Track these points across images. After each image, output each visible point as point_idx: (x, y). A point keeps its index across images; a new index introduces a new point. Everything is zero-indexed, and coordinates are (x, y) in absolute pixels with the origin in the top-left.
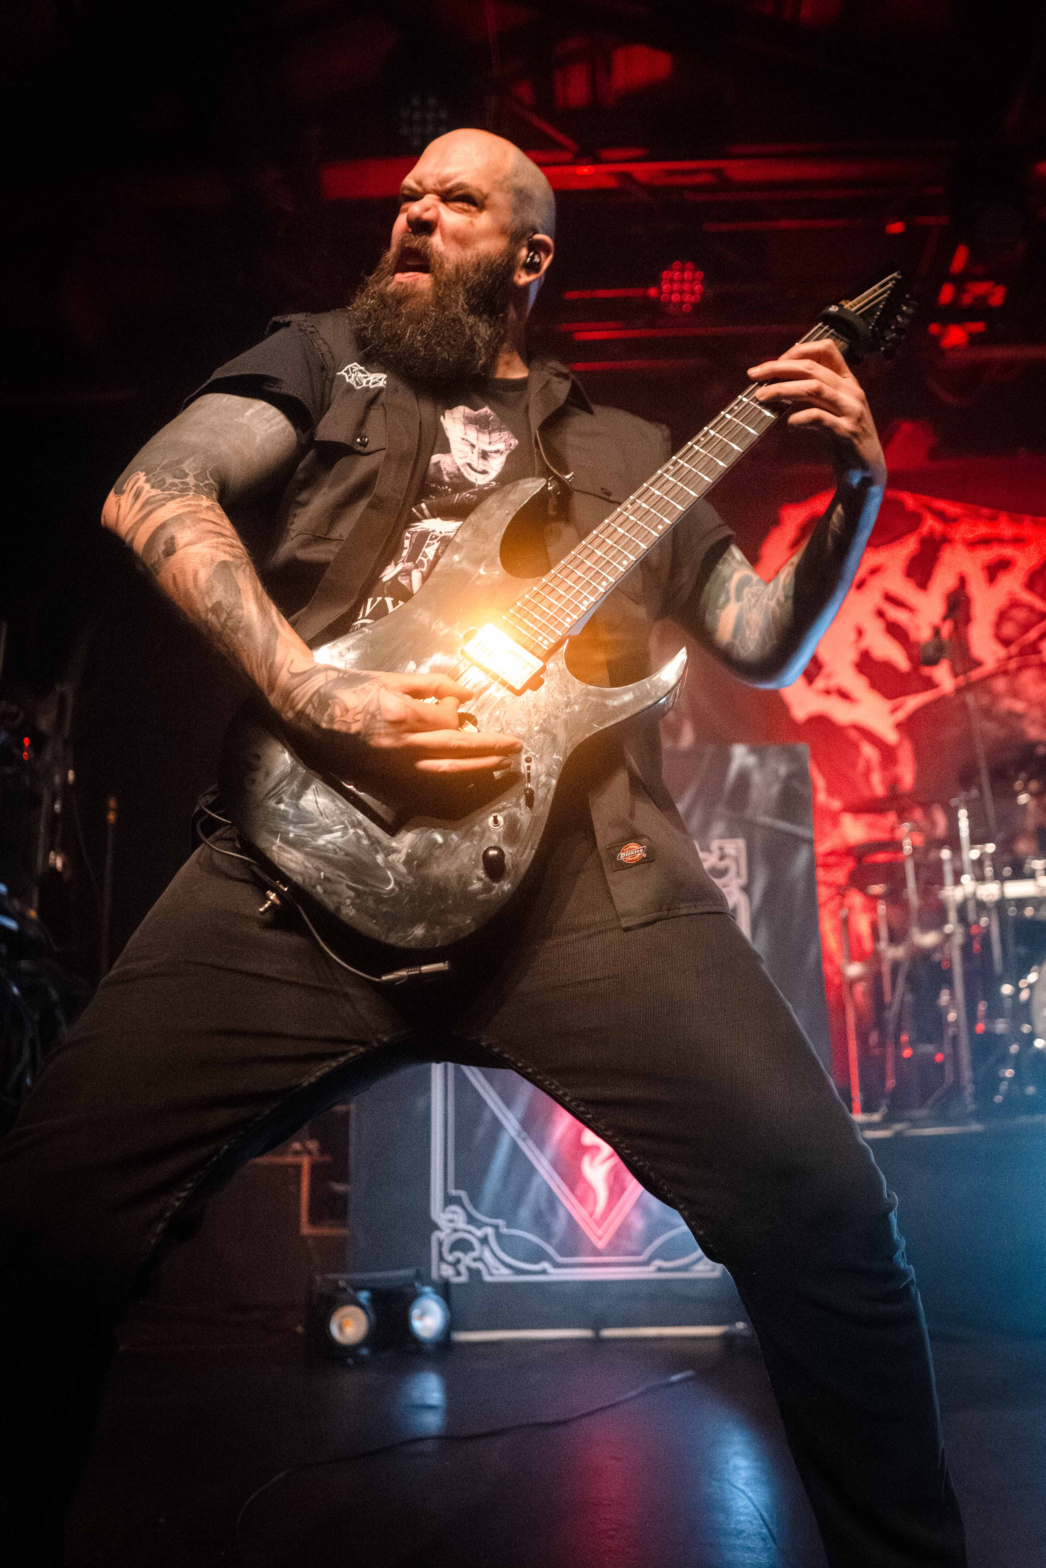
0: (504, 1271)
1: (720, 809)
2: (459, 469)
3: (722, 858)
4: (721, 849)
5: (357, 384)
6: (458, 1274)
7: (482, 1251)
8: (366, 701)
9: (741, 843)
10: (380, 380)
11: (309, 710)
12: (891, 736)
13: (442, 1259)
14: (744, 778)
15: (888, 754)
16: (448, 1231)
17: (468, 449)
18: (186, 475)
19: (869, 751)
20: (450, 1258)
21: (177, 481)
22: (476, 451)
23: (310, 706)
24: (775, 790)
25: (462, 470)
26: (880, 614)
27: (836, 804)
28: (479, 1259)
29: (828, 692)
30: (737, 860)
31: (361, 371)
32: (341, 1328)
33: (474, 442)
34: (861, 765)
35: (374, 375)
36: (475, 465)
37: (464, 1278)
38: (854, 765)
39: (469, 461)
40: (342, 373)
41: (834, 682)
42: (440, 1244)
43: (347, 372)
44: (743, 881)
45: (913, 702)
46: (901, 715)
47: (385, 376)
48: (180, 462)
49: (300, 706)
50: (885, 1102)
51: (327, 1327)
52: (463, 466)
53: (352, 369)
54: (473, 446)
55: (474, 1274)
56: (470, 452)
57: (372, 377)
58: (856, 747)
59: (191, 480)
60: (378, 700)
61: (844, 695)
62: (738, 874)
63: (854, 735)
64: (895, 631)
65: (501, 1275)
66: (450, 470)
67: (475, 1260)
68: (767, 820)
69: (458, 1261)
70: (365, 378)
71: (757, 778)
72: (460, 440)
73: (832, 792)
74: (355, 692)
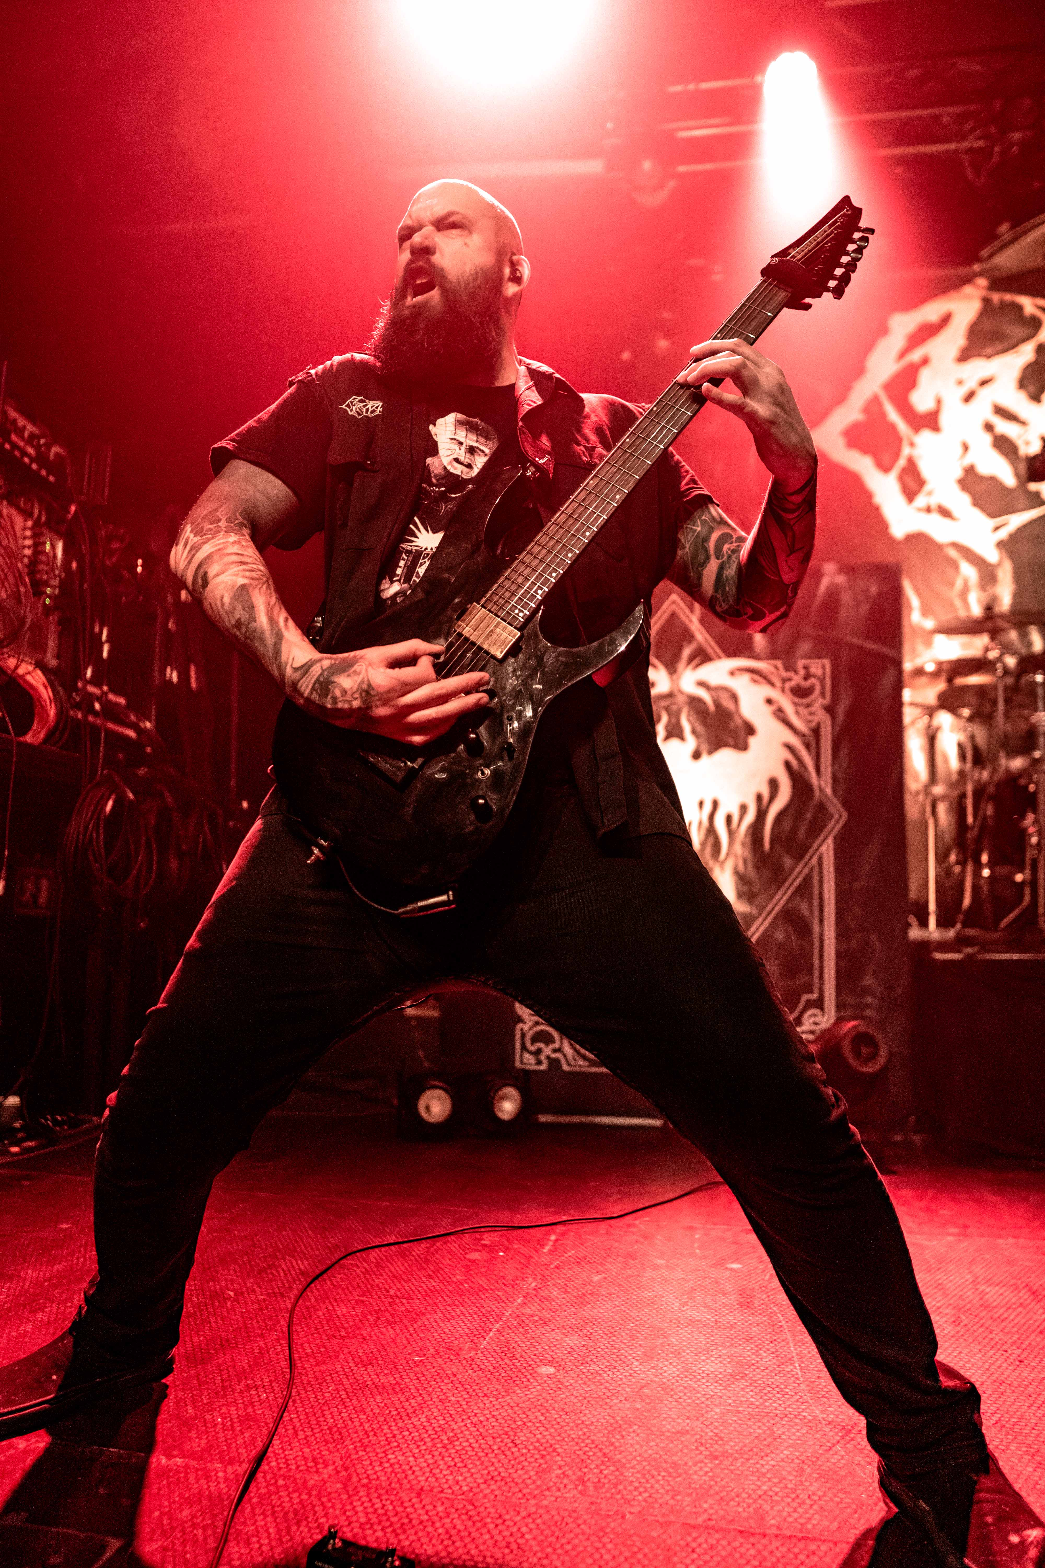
0: (581, 1062)
1: (808, 629)
2: (445, 468)
3: (807, 677)
4: (806, 668)
5: (359, 414)
6: (539, 1062)
7: (562, 1043)
8: (359, 681)
9: (827, 663)
10: (377, 407)
11: (314, 696)
12: (992, 555)
13: (524, 1048)
14: (833, 596)
15: (988, 574)
16: (530, 1024)
17: (456, 447)
18: (219, 520)
19: (968, 571)
20: (533, 1048)
21: (212, 526)
22: (463, 448)
23: (314, 694)
24: (865, 608)
25: (449, 467)
26: (989, 427)
27: (929, 624)
28: (558, 1050)
29: (928, 510)
30: (822, 680)
31: (361, 401)
32: (428, 1108)
33: (462, 440)
34: (959, 584)
35: (372, 402)
36: (462, 459)
37: (544, 1067)
38: (952, 585)
39: (456, 456)
40: (343, 406)
41: (934, 501)
42: (523, 1035)
43: (348, 406)
44: (827, 701)
45: (1017, 520)
46: (1003, 534)
47: (380, 404)
48: (215, 511)
49: (306, 694)
50: (961, 917)
51: (416, 1106)
52: (450, 463)
53: (352, 402)
54: (461, 443)
55: (554, 1063)
56: (457, 448)
57: (371, 404)
58: (955, 566)
59: (223, 524)
60: (368, 680)
61: (945, 512)
62: (823, 694)
63: (953, 553)
64: (1004, 445)
65: (580, 1066)
66: (437, 472)
67: (555, 1051)
68: (856, 641)
69: (539, 1051)
70: (364, 406)
71: (846, 598)
72: (449, 440)
73: (926, 611)
74: (348, 675)
